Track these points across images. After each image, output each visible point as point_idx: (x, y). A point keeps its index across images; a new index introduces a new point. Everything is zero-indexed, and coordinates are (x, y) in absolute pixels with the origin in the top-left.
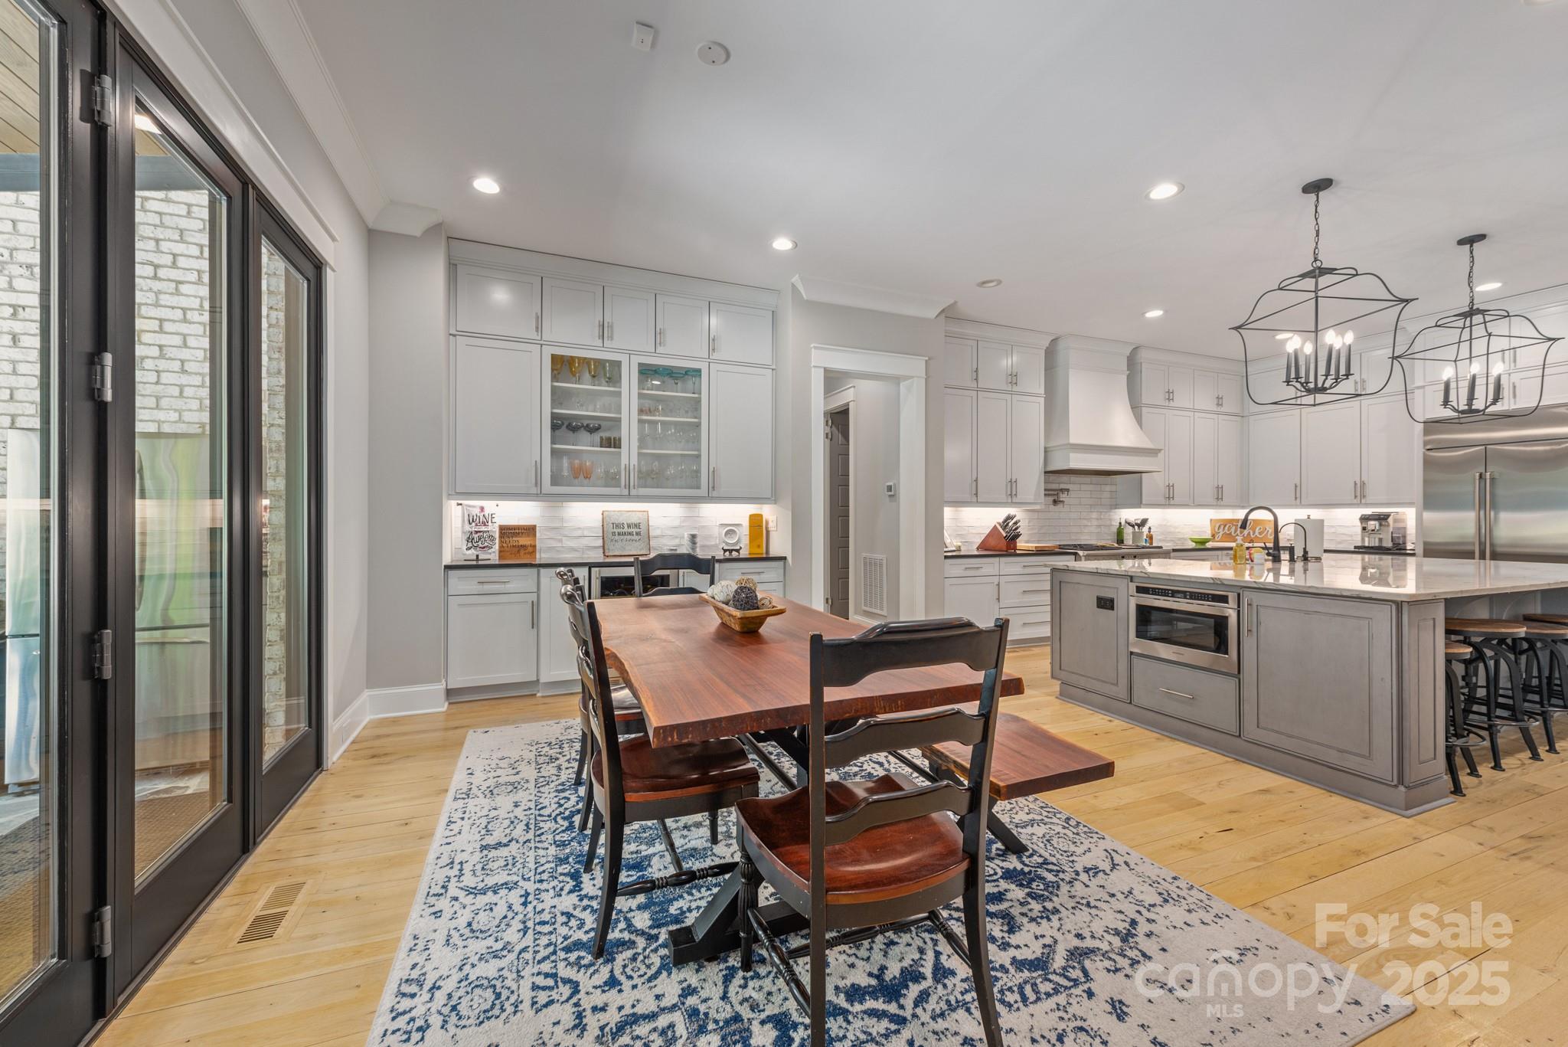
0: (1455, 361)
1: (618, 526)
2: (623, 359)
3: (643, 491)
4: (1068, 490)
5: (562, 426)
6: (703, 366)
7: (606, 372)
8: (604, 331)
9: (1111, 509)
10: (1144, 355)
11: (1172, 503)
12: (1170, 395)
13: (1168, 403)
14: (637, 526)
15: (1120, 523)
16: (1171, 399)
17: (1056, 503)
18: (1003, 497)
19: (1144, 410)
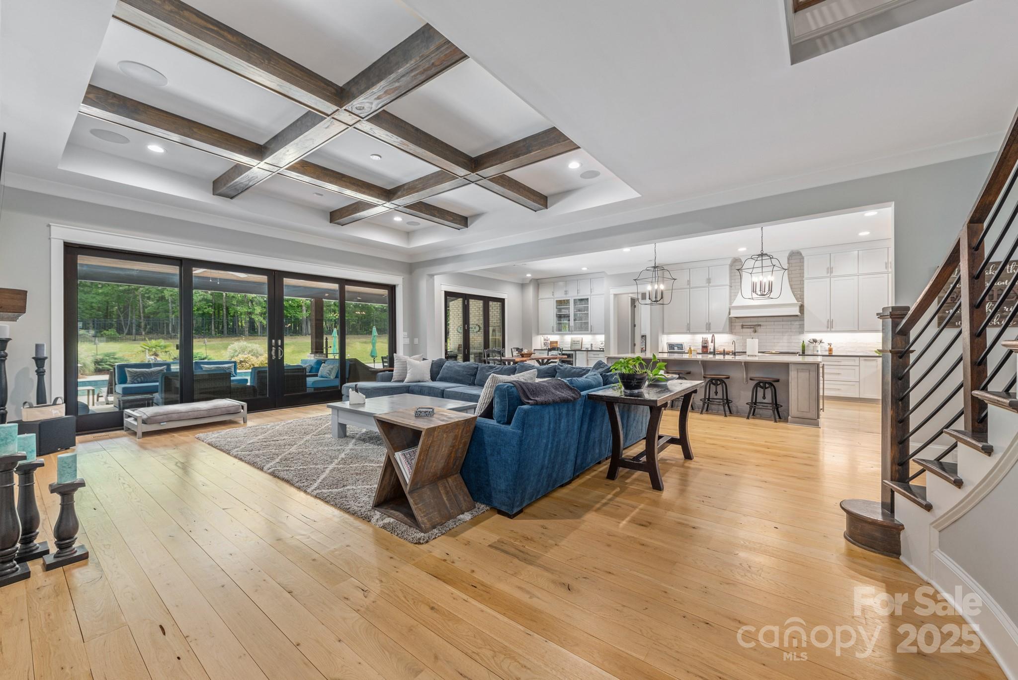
0: (751, 274)
1: (574, 341)
2: (570, 299)
3: (575, 332)
4: (760, 325)
5: (560, 317)
6: (589, 297)
7: (567, 302)
8: (566, 293)
9: (800, 334)
10: (804, 253)
11: (833, 330)
12: (830, 270)
13: (829, 275)
14: (579, 341)
15: (803, 341)
16: (831, 272)
17: (755, 332)
18: (704, 330)
19: (806, 282)
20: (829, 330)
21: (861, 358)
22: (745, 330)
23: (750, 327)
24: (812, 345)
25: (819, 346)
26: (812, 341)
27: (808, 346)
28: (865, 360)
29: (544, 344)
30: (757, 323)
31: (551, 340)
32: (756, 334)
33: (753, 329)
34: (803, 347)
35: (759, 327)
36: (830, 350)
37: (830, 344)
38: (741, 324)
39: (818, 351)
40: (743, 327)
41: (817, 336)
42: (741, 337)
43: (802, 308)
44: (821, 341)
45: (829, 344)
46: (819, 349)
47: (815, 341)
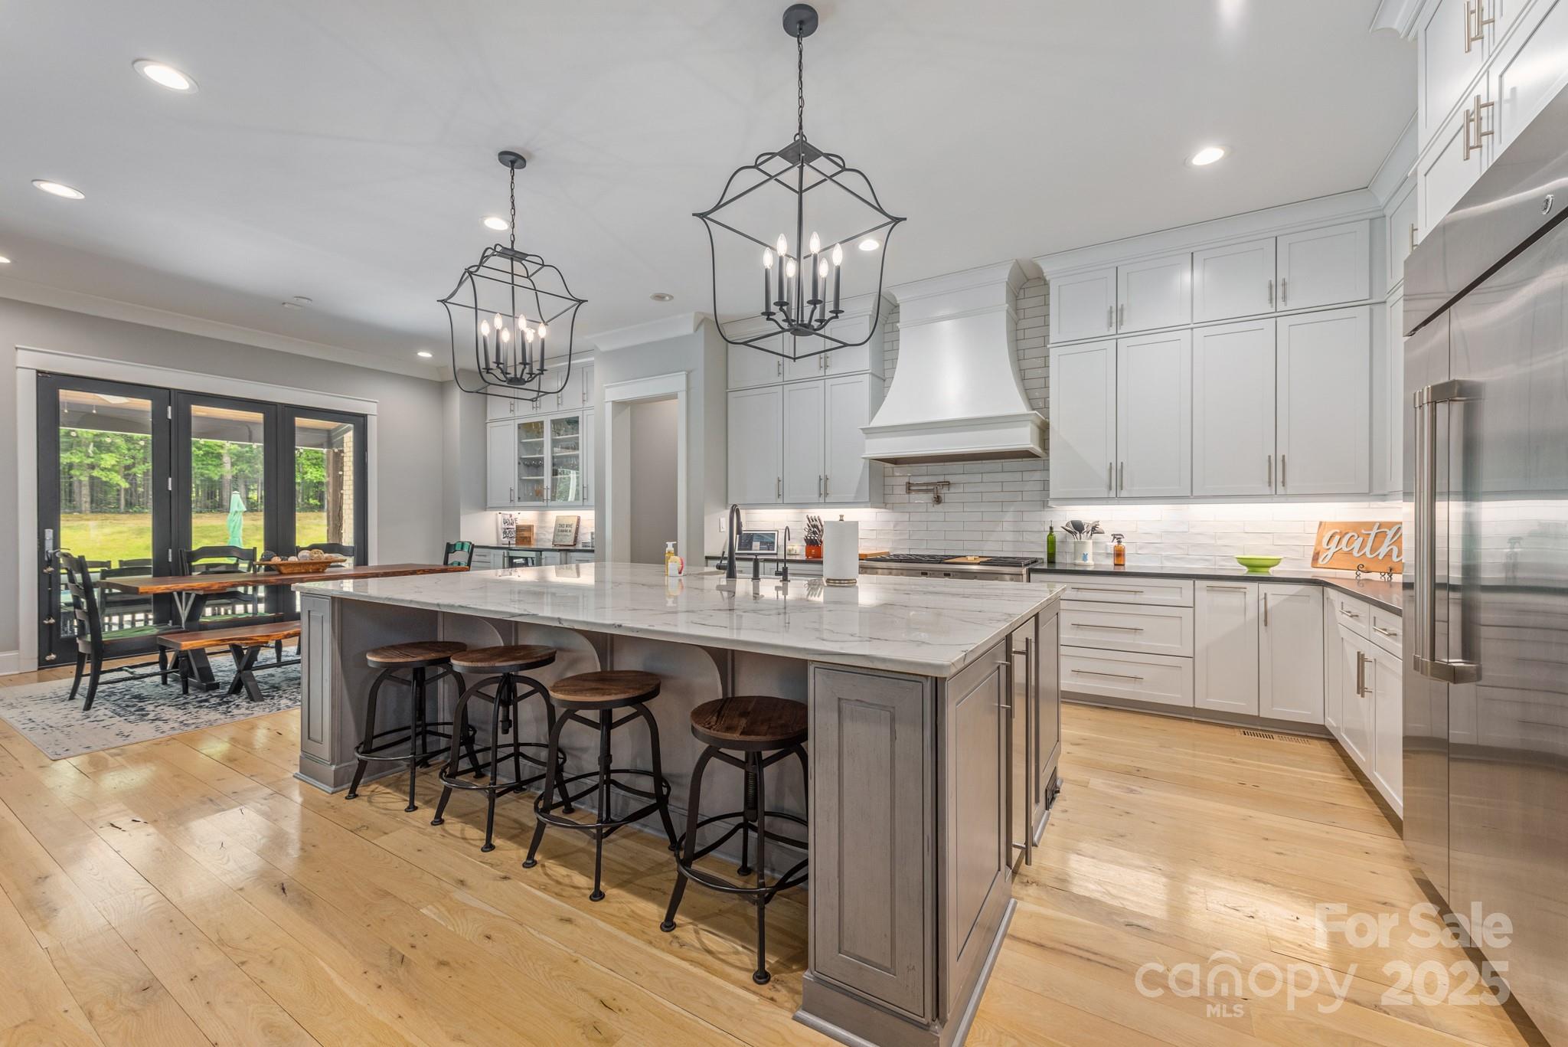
2: (544, 419)
5: (524, 465)
6: (580, 414)
7: (537, 428)
8: (536, 405)
9: (1043, 505)
10: (1048, 269)
11: (1124, 494)
12: (1117, 315)
13: (1113, 331)
14: (570, 526)
15: (1051, 528)
16: (1119, 322)
17: (938, 500)
18: (815, 497)
19: (1054, 353)
20: (1113, 494)
21: (1198, 583)
22: (913, 496)
23: (926, 488)
24: (1071, 539)
25: (1091, 541)
26: (1071, 528)
27: (1063, 542)
28: (1211, 589)
29: (505, 533)
30: (941, 479)
31: (520, 523)
32: (939, 507)
33: (931, 495)
34: (1051, 543)
35: (945, 490)
36: (1119, 554)
37: (1118, 537)
38: (906, 480)
39: (1085, 557)
40: (909, 487)
41: (1085, 513)
42: (906, 517)
43: (1044, 430)
44: (1094, 528)
45: (1114, 536)
46: (1089, 549)
47: (1078, 527)
